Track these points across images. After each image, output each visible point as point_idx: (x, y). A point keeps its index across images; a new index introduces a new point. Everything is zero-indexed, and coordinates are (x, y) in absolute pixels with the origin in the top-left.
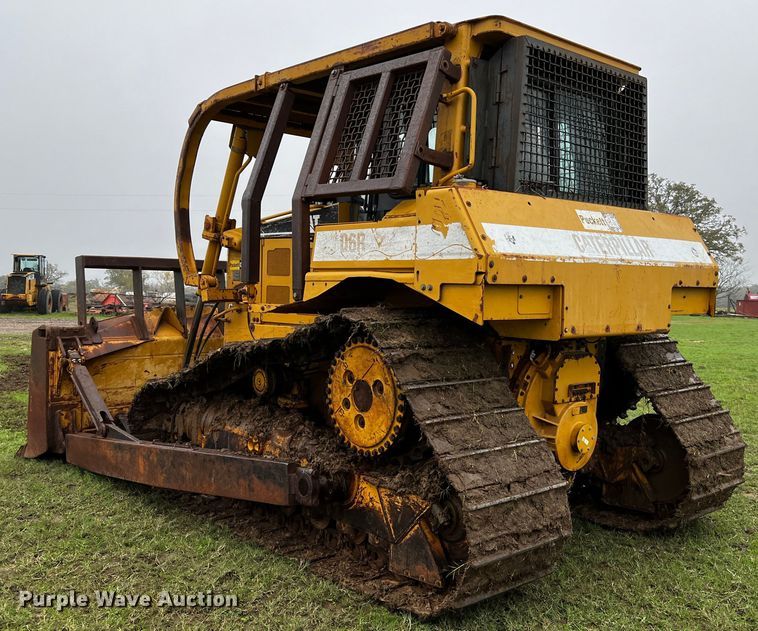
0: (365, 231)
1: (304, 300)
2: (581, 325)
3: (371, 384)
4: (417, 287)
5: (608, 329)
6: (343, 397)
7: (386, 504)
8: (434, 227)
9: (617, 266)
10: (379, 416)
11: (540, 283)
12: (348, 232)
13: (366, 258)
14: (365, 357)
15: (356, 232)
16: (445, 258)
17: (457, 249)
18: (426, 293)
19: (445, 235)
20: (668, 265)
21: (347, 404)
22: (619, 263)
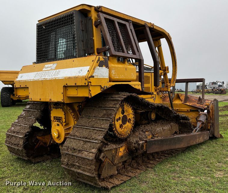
2: (33, 98)
5: (40, 99)
9: (42, 81)
11: (23, 87)
20: (61, 78)
22: (43, 80)
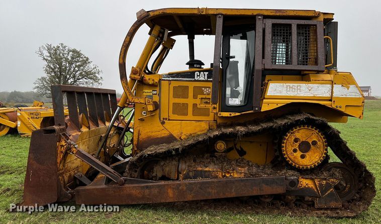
0: (301, 85)
1: (262, 111)
3: (310, 142)
4: (334, 106)
6: (293, 148)
7: (317, 184)
8: (342, 86)
10: (314, 154)
12: (291, 85)
13: (302, 95)
14: (307, 132)
15: (296, 85)
16: (348, 97)
17: (353, 94)
18: (339, 109)
19: (348, 89)
21: (295, 151)
